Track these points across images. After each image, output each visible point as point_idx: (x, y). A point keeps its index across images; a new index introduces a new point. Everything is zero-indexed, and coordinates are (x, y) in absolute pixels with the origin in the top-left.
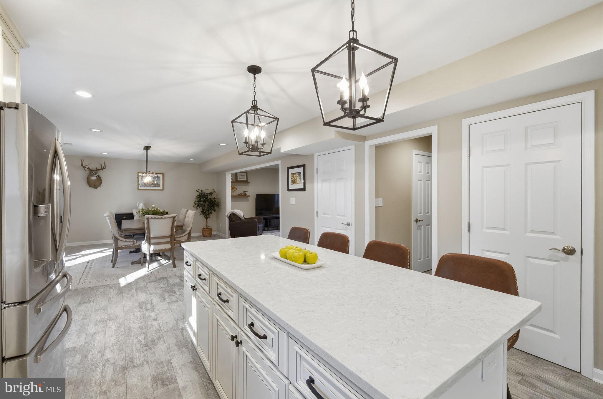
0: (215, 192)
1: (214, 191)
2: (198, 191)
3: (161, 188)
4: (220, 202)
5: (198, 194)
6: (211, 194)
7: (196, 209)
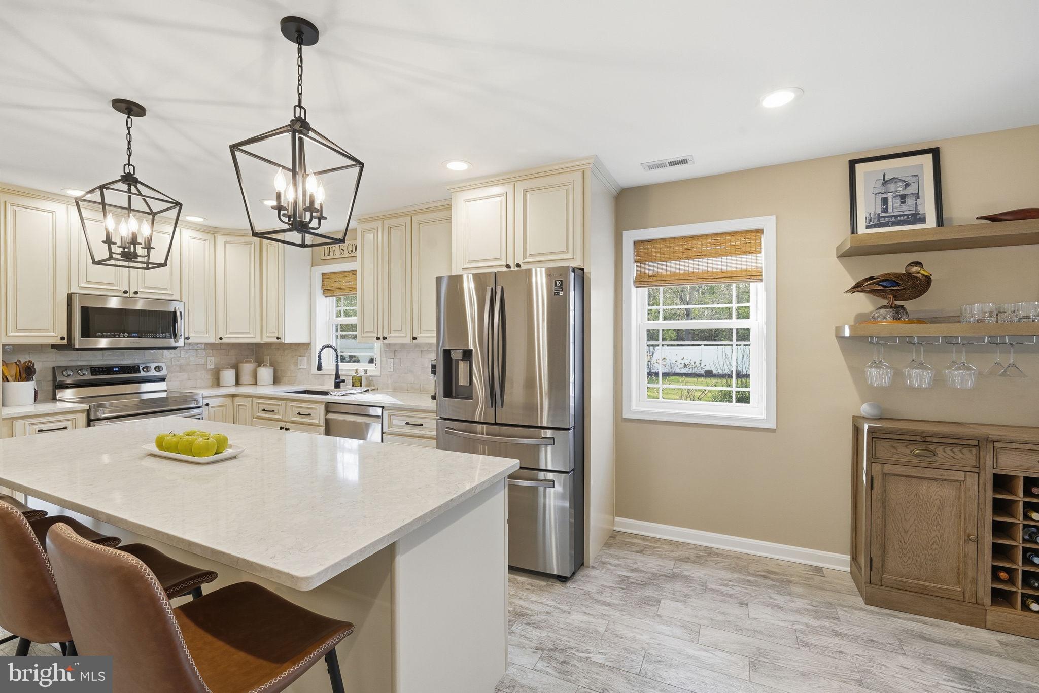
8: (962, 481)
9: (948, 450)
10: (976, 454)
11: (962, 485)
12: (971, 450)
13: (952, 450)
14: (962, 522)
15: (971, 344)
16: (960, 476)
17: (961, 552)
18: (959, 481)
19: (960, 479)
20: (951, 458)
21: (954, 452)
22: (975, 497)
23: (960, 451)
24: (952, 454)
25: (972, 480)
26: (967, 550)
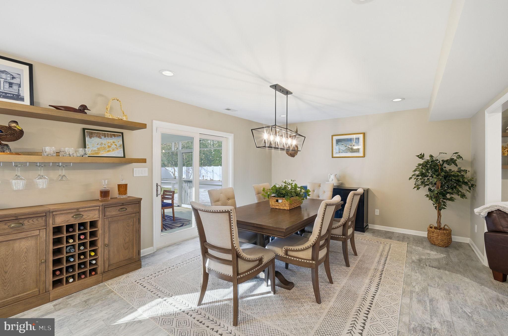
0: (461, 157)
1: (459, 155)
2: (421, 156)
3: (361, 154)
4: (476, 179)
5: (421, 161)
6: (451, 161)
7: (416, 188)
8: (38, 235)
9: (31, 221)
10: (45, 220)
11: (38, 237)
12: (42, 219)
13: (32, 221)
14: (38, 255)
15: (45, 165)
16: (37, 232)
17: (38, 270)
18: (36, 235)
19: (36, 234)
20: (32, 224)
21: (33, 221)
22: (44, 241)
23: (37, 220)
24: (32, 222)
25: (43, 234)
26: (41, 268)
